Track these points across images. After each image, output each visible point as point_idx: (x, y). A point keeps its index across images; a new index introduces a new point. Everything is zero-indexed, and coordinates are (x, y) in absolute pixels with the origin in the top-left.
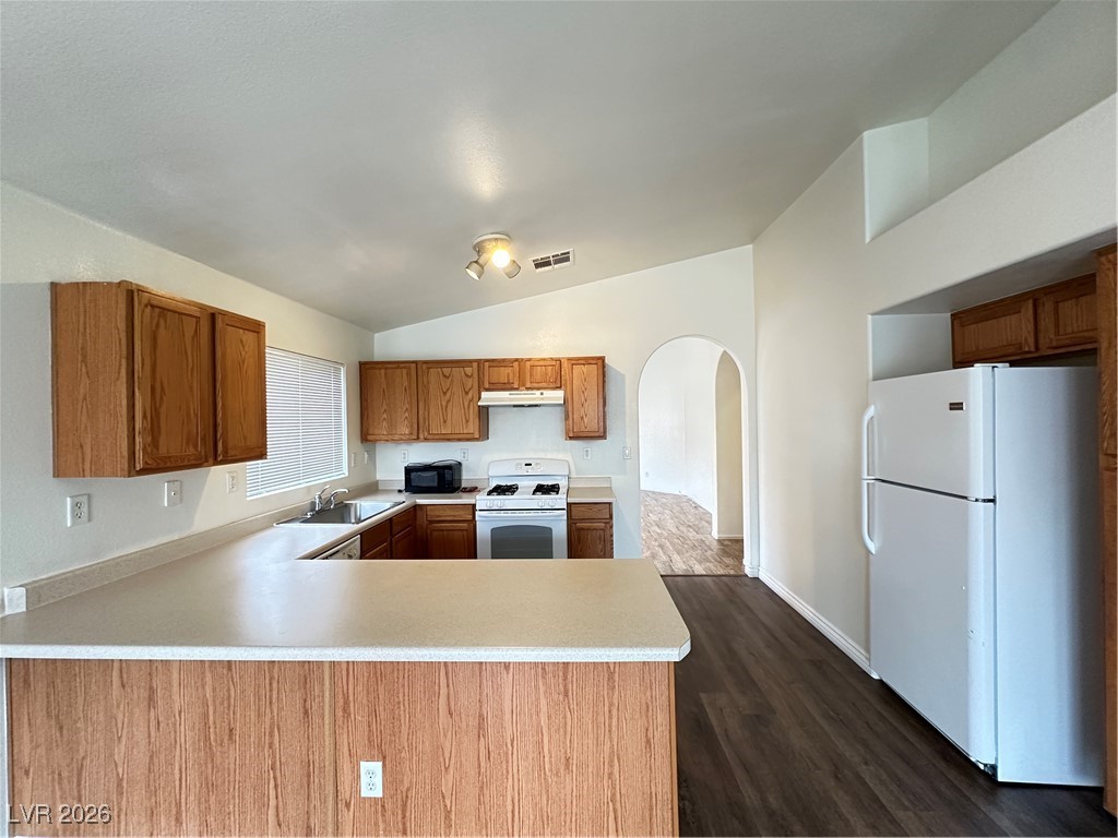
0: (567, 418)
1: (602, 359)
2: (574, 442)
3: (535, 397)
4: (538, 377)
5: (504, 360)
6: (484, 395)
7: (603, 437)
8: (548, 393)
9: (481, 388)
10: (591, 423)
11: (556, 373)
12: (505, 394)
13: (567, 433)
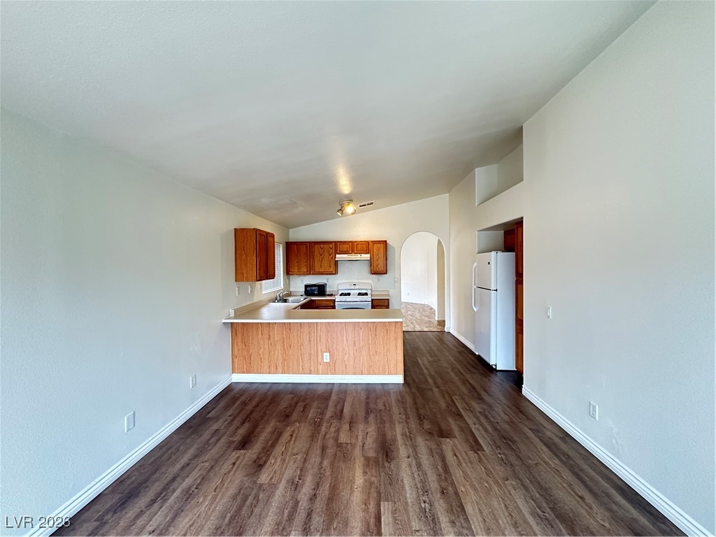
0: (371, 266)
1: (386, 241)
2: (373, 275)
3: (358, 257)
4: (359, 249)
5: (345, 242)
6: (337, 256)
7: (386, 273)
8: (363, 255)
9: (336, 253)
10: (381, 268)
11: (366, 247)
12: (346, 256)
13: (371, 272)
